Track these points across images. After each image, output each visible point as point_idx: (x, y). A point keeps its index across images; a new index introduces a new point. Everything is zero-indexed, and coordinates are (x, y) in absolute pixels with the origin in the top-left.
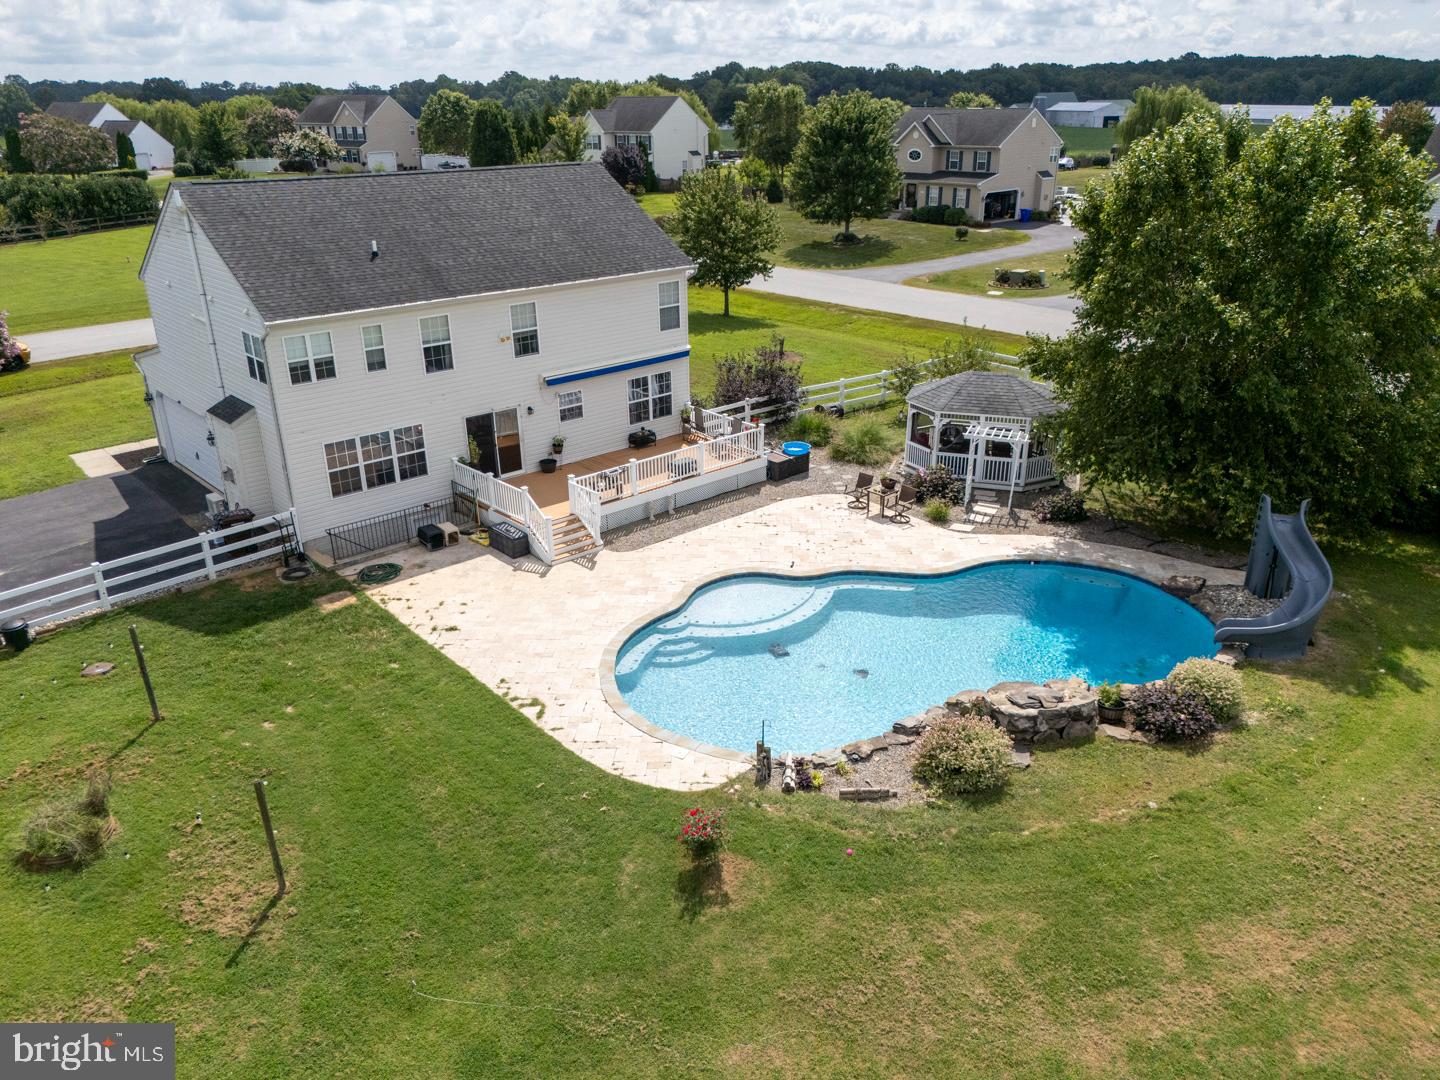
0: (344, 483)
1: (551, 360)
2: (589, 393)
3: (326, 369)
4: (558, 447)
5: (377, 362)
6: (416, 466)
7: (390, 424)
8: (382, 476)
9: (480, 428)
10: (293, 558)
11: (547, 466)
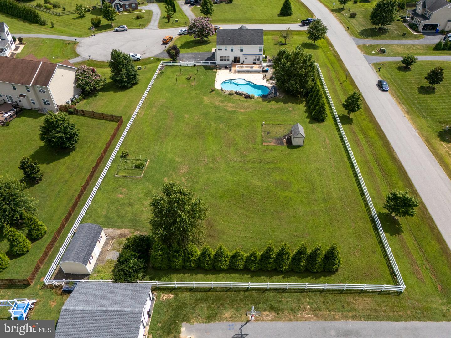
0: (221, 60)
1: (244, 53)
2: (248, 57)
3: (221, 49)
4: (244, 62)
5: (226, 50)
6: (228, 60)
7: (226, 56)
8: (225, 60)
9: (235, 58)
10: (216, 66)
11: (242, 63)
